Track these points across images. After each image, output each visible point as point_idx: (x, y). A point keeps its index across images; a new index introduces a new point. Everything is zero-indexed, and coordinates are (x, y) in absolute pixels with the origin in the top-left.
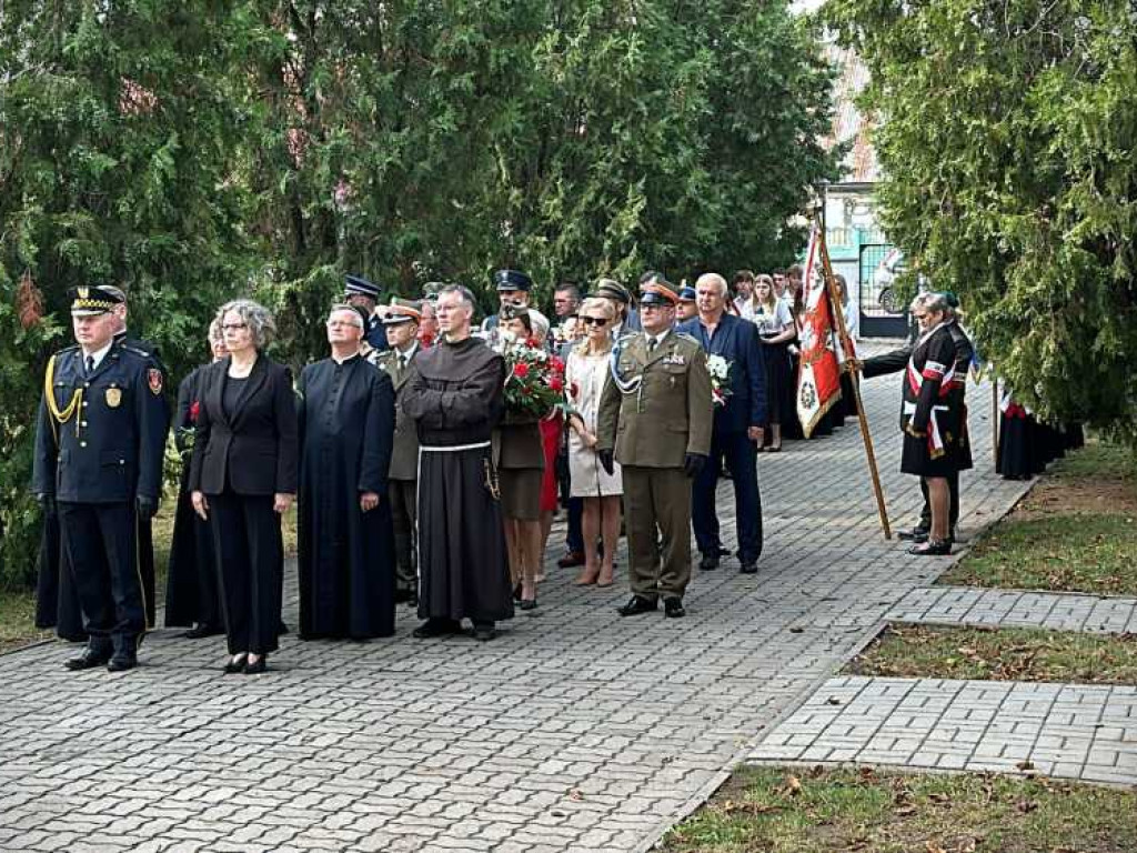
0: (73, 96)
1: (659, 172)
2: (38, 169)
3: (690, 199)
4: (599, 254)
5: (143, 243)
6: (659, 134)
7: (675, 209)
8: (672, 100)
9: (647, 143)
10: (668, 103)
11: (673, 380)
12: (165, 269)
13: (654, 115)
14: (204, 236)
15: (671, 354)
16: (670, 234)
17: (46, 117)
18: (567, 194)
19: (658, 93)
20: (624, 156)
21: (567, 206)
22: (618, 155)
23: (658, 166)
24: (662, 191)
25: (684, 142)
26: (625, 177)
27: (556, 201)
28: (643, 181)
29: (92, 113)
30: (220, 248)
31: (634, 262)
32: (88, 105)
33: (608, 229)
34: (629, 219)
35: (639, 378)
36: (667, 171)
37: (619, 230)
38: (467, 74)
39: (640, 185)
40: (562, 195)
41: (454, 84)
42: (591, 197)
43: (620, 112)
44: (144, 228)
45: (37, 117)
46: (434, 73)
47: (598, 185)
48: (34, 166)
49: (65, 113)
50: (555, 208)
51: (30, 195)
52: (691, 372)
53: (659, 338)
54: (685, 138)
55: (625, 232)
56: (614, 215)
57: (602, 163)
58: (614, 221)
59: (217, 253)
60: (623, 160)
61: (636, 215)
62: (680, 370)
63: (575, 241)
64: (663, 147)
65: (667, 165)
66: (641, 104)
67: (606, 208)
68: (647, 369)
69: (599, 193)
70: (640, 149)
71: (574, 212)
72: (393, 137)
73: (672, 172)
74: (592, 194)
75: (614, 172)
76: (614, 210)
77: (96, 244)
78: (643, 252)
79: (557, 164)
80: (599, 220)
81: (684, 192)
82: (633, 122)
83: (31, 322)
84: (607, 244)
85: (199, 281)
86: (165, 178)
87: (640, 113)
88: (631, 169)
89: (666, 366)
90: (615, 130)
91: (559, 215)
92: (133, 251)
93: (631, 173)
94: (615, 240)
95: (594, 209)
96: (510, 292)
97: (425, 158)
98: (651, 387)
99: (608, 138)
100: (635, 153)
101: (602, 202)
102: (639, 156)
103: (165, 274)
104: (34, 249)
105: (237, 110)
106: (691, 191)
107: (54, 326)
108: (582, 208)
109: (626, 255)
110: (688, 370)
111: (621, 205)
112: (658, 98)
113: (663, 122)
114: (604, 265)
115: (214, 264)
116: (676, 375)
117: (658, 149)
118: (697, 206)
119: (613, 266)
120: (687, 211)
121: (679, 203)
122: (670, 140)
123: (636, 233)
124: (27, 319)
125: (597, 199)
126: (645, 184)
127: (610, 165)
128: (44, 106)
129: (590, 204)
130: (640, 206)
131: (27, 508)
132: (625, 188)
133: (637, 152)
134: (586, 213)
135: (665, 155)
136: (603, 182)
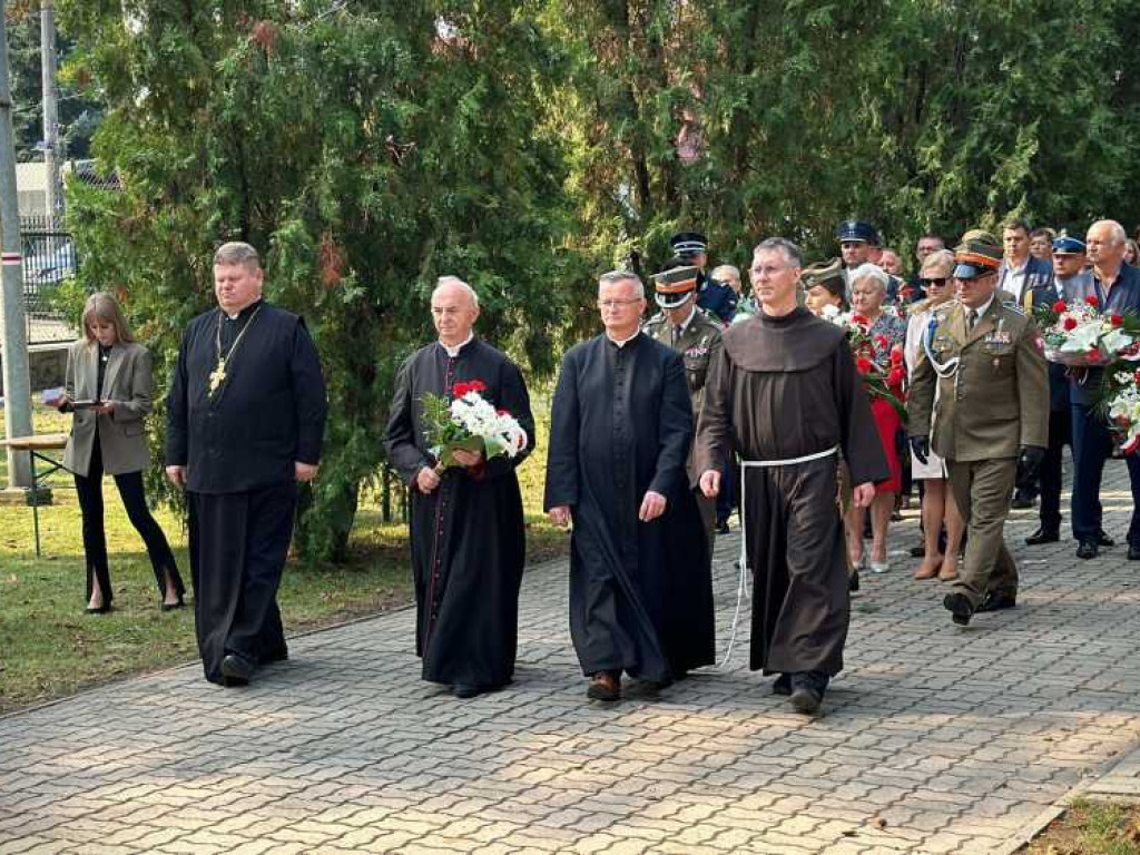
0: (374, 38)
1: (1054, 112)
2: (338, 118)
3: (1091, 142)
4: (982, 205)
5: (449, 197)
6: (1055, 70)
7: (1073, 154)
8: (1071, 29)
9: (1041, 81)
10: (1066, 34)
11: (996, 364)
12: (474, 225)
13: (1050, 48)
14: (516, 188)
15: (994, 330)
16: (1067, 183)
17: (348, 62)
18: (946, 139)
19: (1056, 22)
20: (1014, 96)
21: (946, 155)
22: (1006, 95)
23: (1054, 108)
24: (1057, 133)
25: (1086, 78)
26: (1015, 120)
27: (933, 148)
28: (1037, 123)
29: (394, 56)
30: (533, 202)
31: (1022, 215)
32: (390, 48)
33: (993, 178)
34: (1017, 167)
35: (956, 359)
36: (1063, 111)
37: (1005, 178)
38: (824, 8)
39: (1033, 127)
40: (941, 140)
41: (810, 19)
42: (974, 143)
43: (1010, 46)
44: (450, 180)
45: (337, 63)
46: (788, 7)
47: (983, 129)
48: (335, 114)
49: (367, 56)
50: (932, 157)
51: (330, 147)
52: (1020, 352)
53: (981, 310)
54: (1086, 73)
55: (1013, 181)
56: (999, 162)
57: (989, 104)
58: (1000, 169)
59: (529, 207)
60: (1013, 101)
61: (1027, 161)
62: (1004, 350)
63: (955, 194)
64: (1059, 86)
65: (1063, 105)
66: (1035, 35)
67: (992, 154)
68: (965, 350)
69: (984, 137)
70: (1033, 88)
71: (955, 159)
72: (741, 80)
73: (1070, 111)
74: (976, 139)
75: (1002, 114)
76: (1001, 157)
77: (400, 198)
78: (1033, 204)
79: (936, 106)
80: (982, 169)
81: (1084, 134)
82: (1024, 57)
83: (331, 285)
84: (992, 195)
85: (509, 238)
86: (470, 123)
87: (1032, 48)
88: (1022, 110)
89: (988, 347)
90: (1004, 67)
91: (937, 164)
92: (440, 207)
93: (1021, 116)
94: (1002, 191)
95: (978, 156)
96: (857, 245)
97: (776, 101)
98: (970, 370)
99: (997, 77)
100: (1027, 92)
101: (986, 147)
102: (1031, 95)
103: (475, 231)
104: (335, 204)
105: (551, 49)
106: (1092, 133)
107: (355, 287)
108: (964, 154)
109: (1014, 207)
110: (1016, 350)
111: (1009, 149)
112: (1056, 29)
113: (1060, 57)
114: (989, 218)
115: (525, 218)
116: (1000, 357)
117: (1053, 86)
118: (1100, 149)
119: (998, 220)
120: (1086, 156)
121: (1078, 147)
122: (1068, 75)
123: (1026, 183)
124: (327, 280)
125: (981, 144)
126: (1038, 126)
127: (998, 107)
128: (345, 51)
129: (973, 151)
130: (1032, 151)
131: (330, 481)
132: (1013, 132)
133: (1029, 91)
134: (968, 161)
135: (1061, 93)
136: (989, 125)
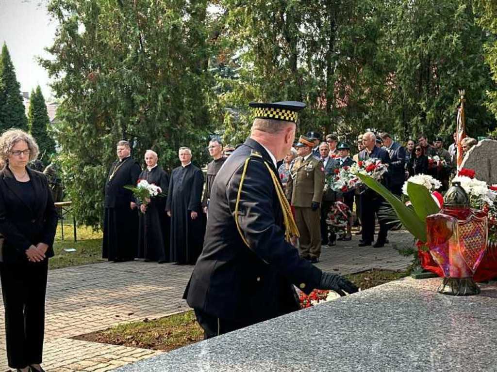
4: (441, 124)
6: (469, 73)
9: (465, 78)
10: (476, 60)
11: (308, 174)
13: (467, 66)
15: (308, 164)
19: (471, 56)
20: (453, 83)
21: (429, 106)
23: (469, 87)
25: (483, 76)
35: (296, 173)
36: (472, 88)
37: (449, 113)
40: (427, 100)
42: (438, 101)
50: (424, 105)
52: (315, 172)
53: (306, 158)
54: (483, 74)
55: (451, 114)
58: (447, 110)
61: (456, 107)
62: (310, 170)
63: (432, 119)
66: (461, 61)
67: (446, 104)
68: (299, 170)
69: (442, 99)
71: (432, 107)
73: (474, 89)
74: (439, 99)
75: (449, 89)
79: (424, 88)
82: (458, 69)
84: (444, 119)
87: (461, 65)
89: (305, 169)
90: (449, 73)
91: (425, 108)
94: (448, 118)
95: (440, 105)
98: (300, 176)
99: (447, 76)
100: (458, 81)
101: (443, 102)
102: (460, 83)
108: (435, 105)
110: (314, 170)
111: (451, 102)
112: (470, 59)
113: (472, 68)
114: (443, 128)
116: (309, 172)
117: (469, 79)
119: (446, 128)
122: (475, 75)
125: (441, 101)
129: (438, 103)
133: (459, 81)
134: (437, 107)
135: (472, 82)
136: (444, 94)
